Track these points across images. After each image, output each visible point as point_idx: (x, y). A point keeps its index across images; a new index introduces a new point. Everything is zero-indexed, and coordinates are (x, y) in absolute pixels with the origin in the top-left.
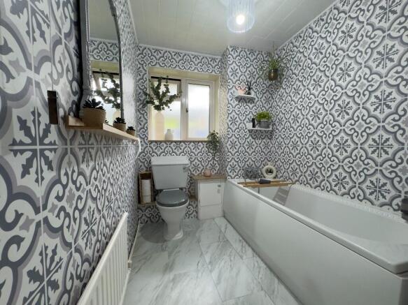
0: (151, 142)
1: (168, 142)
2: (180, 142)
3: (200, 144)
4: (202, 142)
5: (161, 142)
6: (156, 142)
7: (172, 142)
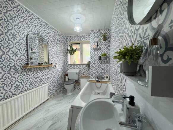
0: (69, 65)
1: (74, 65)
2: (78, 65)
3: (84, 65)
4: (85, 65)
5: (72, 65)
6: (70, 65)
7: (75, 65)
